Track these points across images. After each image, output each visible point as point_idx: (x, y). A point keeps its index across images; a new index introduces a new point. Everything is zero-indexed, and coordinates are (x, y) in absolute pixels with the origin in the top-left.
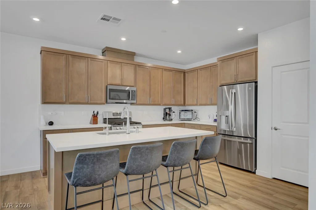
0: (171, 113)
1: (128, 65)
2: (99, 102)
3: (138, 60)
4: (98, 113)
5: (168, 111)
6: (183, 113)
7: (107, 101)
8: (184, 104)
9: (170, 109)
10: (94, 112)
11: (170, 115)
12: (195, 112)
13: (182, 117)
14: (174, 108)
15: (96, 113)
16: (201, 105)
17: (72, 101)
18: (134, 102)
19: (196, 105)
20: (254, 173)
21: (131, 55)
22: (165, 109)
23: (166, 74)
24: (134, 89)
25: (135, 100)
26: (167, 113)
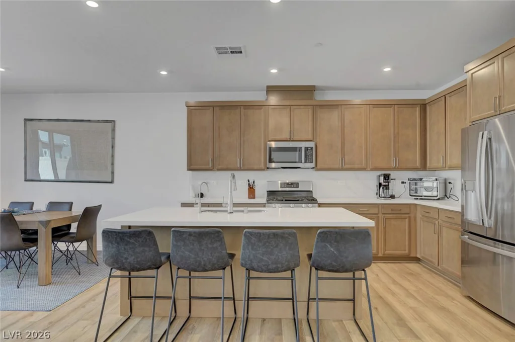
1: (302, 107)
2: (256, 167)
4: (254, 182)
5: (382, 181)
7: (266, 165)
8: (423, 168)
9: (386, 176)
10: (249, 181)
12: (450, 183)
15: (251, 181)
17: (220, 167)
18: (312, 165)
19: (444, 168)
21: (308, 91)
22: (378, 177)
24: (312, 144)
25: (312, 162)
26: (380, 184)
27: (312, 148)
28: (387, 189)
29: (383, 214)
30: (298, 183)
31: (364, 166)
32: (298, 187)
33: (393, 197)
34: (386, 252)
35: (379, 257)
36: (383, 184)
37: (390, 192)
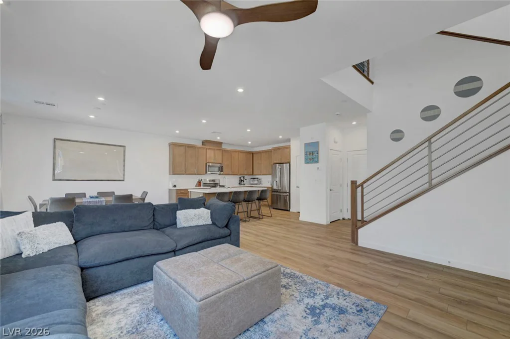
0: (244, 180)
1: (218, 150)
2: (201, 173)
3: (224, 147)
4: (201, 180)
5: (242, 178)
6: (252, 180)
7: (206, 173)
8: (253, 174)
9: (243, 177)
10: (199, 179)
11: (243, 181)
12: (260, 179)
13: (252, 182)
14: (246, 177)
16: (263, 175)
18: (222, 173)
19: (260, 175)
20: (289, 211)
21: (220, 144)
22: (240, 178)
23: (241, 154)
30: (215, 180)
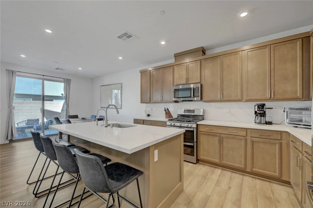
1: (193, 62)
25: (199, 97)
26: (256, 112)
27: (198, 88)
28: (263, 116)
29: (251, 137)
30: (194, 110)
31: (239, 97)
32: (194, 113)
33: (270, 123)
34: (254, 169)
35: (246, 171)
36: (258, 112)
37: (268, 119)
